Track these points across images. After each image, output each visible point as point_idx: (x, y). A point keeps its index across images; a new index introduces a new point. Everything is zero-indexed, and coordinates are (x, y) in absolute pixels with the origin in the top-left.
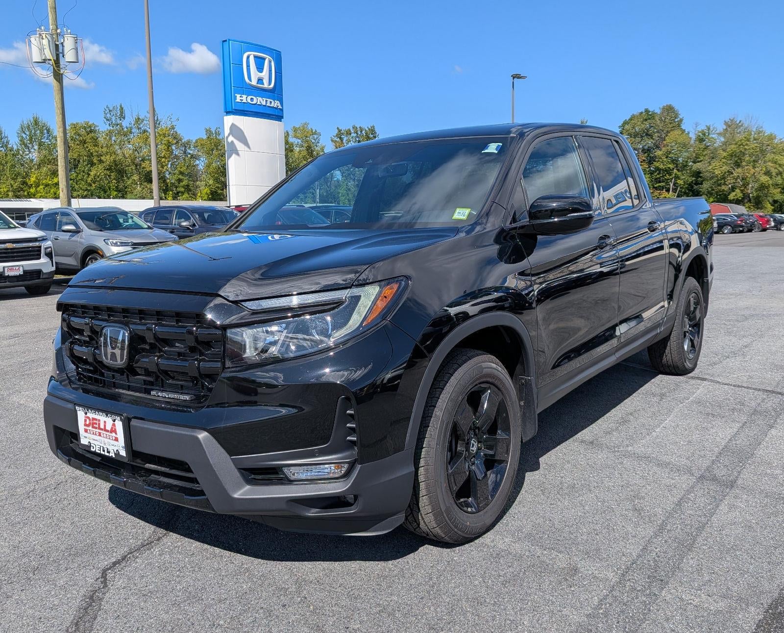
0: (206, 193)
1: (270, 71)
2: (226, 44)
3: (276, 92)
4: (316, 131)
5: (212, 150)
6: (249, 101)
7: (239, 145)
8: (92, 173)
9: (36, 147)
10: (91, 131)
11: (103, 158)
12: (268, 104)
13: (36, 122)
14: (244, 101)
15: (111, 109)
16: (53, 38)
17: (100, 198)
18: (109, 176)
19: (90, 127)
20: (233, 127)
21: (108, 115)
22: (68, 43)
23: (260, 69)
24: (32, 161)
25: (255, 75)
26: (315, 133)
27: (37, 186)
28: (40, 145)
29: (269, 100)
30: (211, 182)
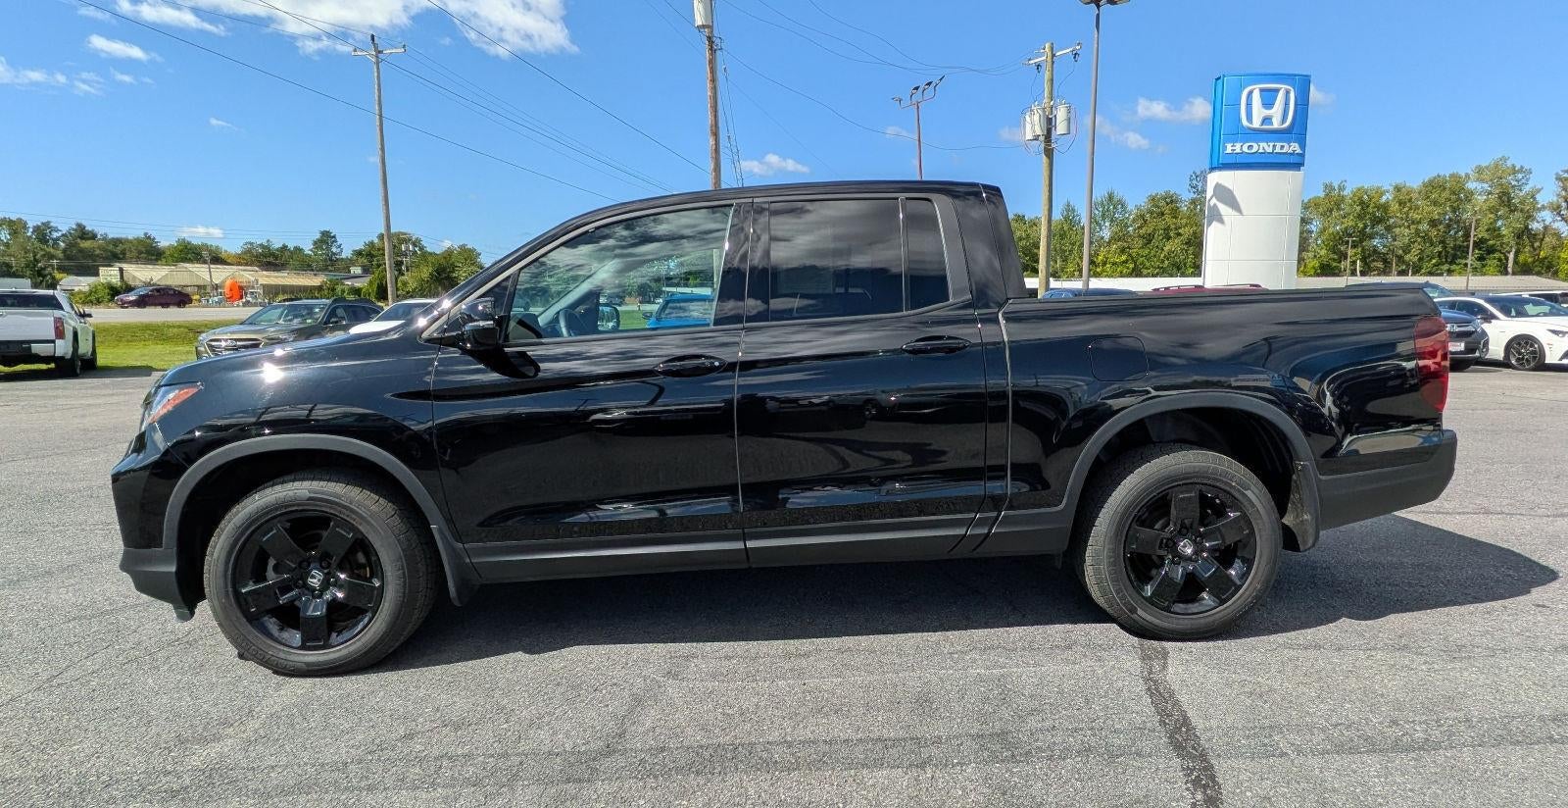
0: (1314, 268)
1: (1287, 104)
2: (1220, 81)
3: (1297, 130)
4: (1522, 167)
5: (1331, 211)
6: (1245, 149)
7: (1223, 209)
8: (1165, 249)
9: (1107, 224)
10: (1172, 202)
11: (1180, 231)
12: (1278, 150)
13: (1111, 197)
14: (1238, 151)
15: (1198, 173)
16: (1044, 112)
17: (1172, 276)
18: (1186, 251)
19: (1172, 197)
20: (1218, 187)
21: (1194, 182)
22: (1061, 114)
23: (1268, 104)
24: (1102, 238)
25: (1258, 112)
26: (1521, 170)
27: (1104, 264)
28: (1112, 221)
29: (1279, 145)
30: (1323, 252)
